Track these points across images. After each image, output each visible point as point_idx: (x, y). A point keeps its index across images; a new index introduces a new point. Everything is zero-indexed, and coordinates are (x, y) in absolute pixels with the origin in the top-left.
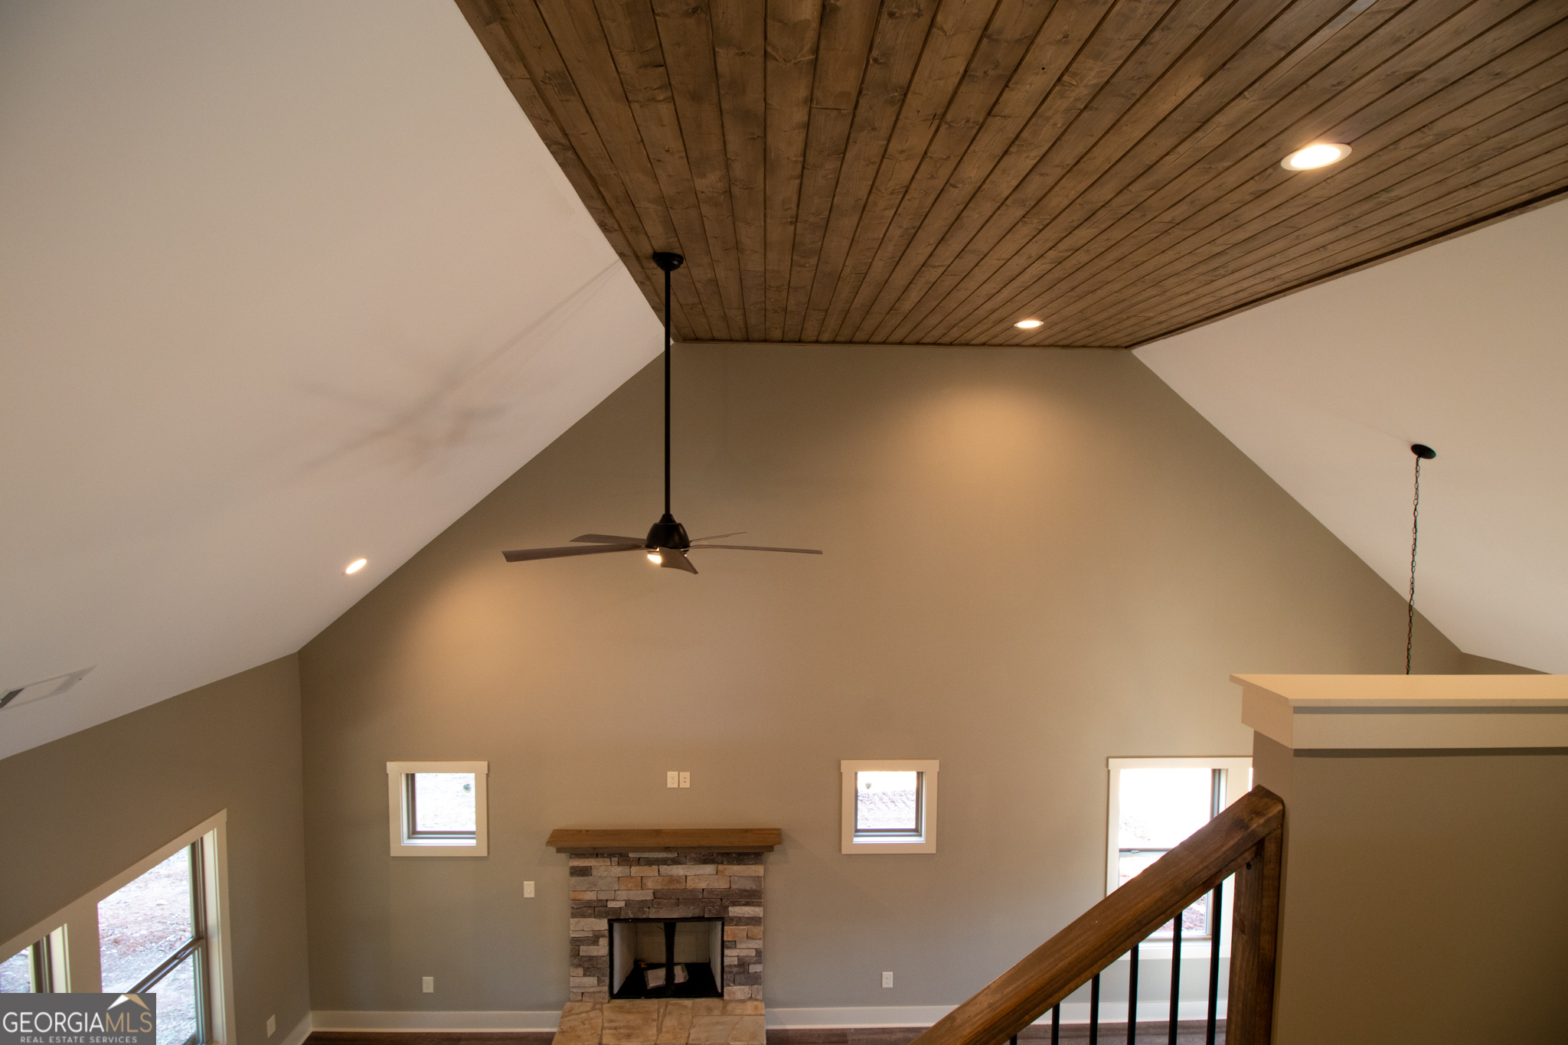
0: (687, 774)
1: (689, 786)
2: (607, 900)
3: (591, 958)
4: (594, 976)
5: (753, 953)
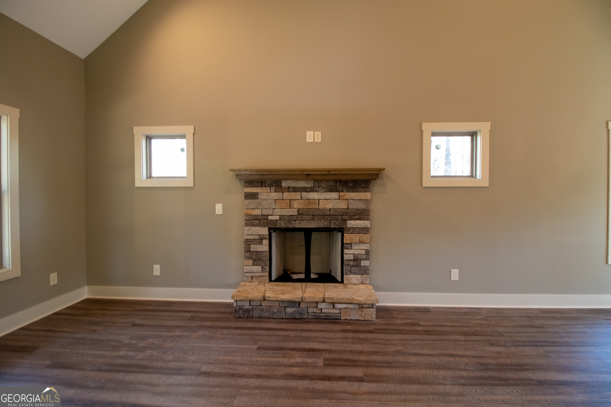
0: (319, 133)
1: (320, 141)
2: (268, 215)
3: (258, 252)
4: (259, 265)
5: (364, 252)
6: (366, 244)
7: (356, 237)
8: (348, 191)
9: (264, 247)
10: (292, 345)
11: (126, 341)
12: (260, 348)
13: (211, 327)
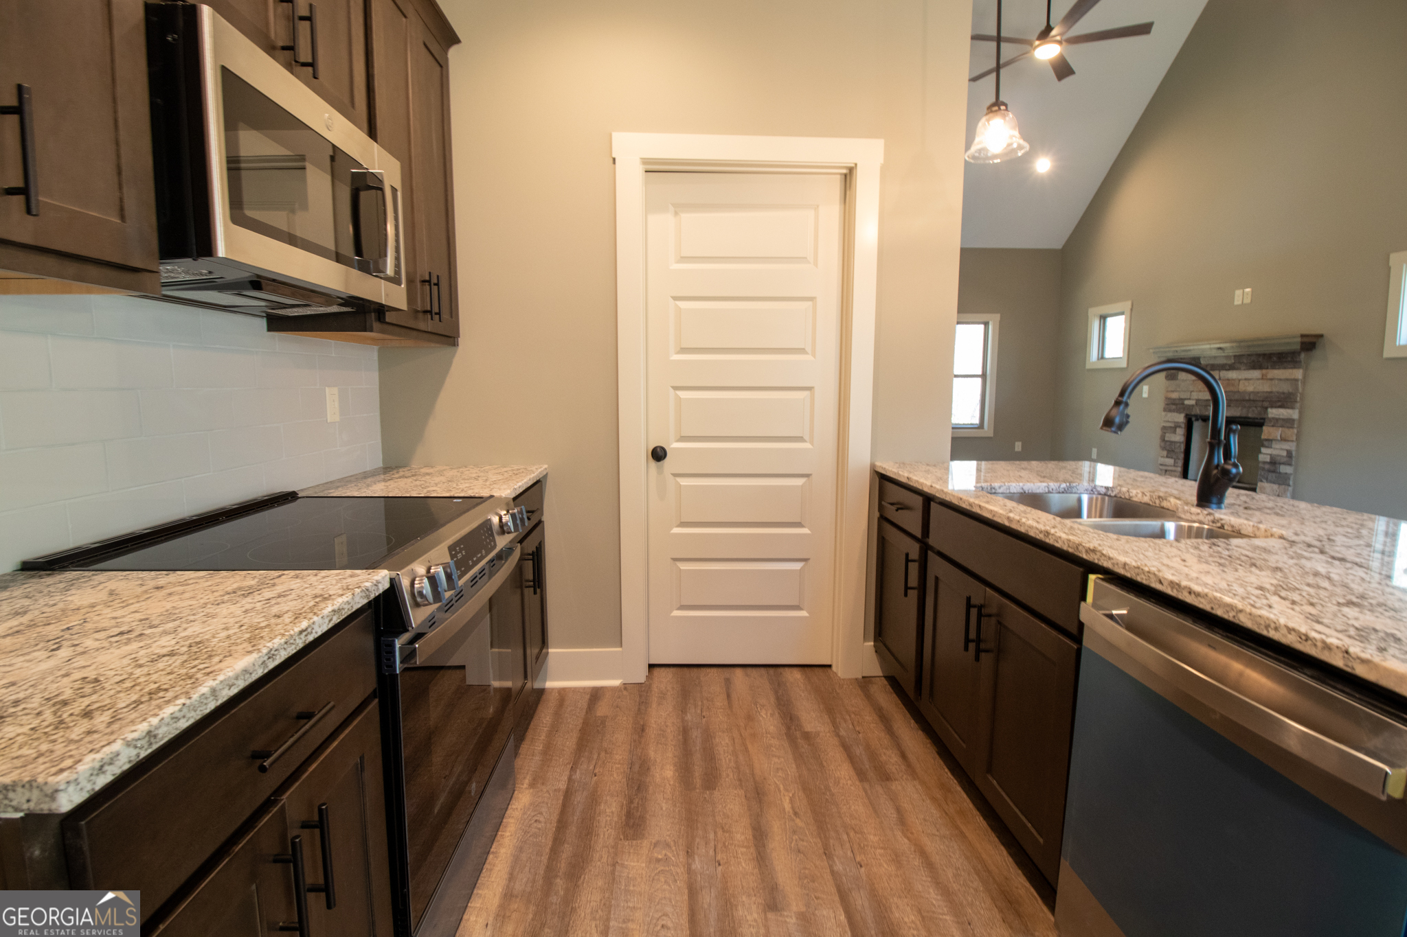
0: (1250, 291)
1: (1249, 301)
2: (1186, 399)
3: (1172, 442)
4: (1172, 458)
5: (1284, 454)
6: (1290, 443)
7: (1277, 433)
8: (1273, 368)
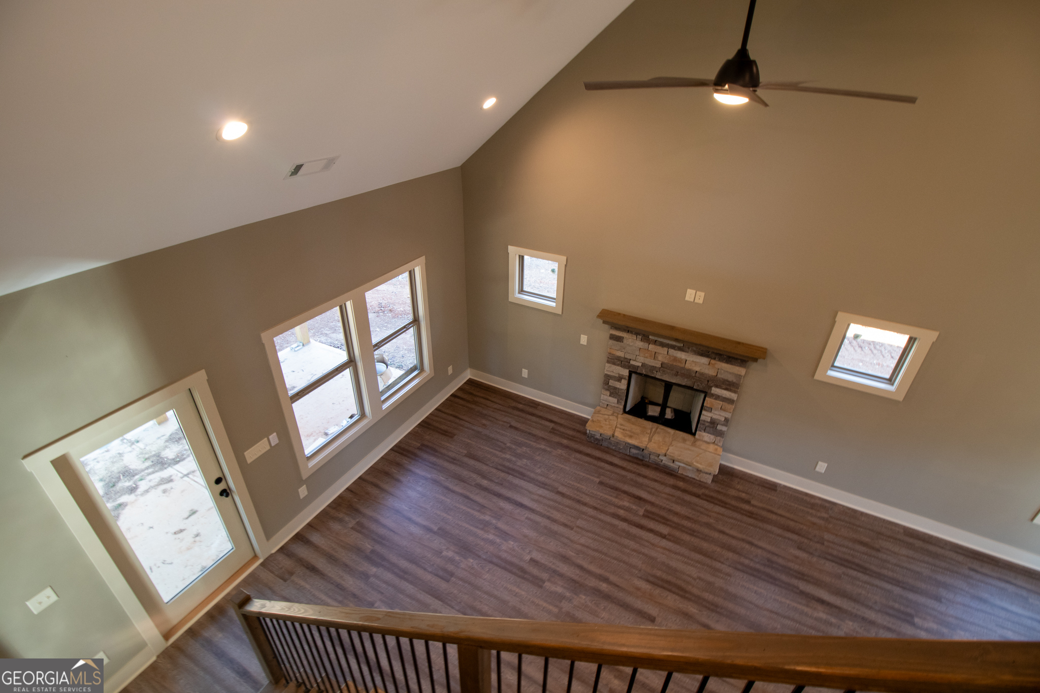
0: (703, 294)
1: (701, 303)
2: (630, 360)
3: (615, 388)
4: (615, 398)
5: (723, 419)
6: (727, 413)
7: (719, 404)
8: (720, 360)
9: (623, 385)
10: (626, 488)
11: (508, 445)
12: (601, 483)
13: (567, 447)
